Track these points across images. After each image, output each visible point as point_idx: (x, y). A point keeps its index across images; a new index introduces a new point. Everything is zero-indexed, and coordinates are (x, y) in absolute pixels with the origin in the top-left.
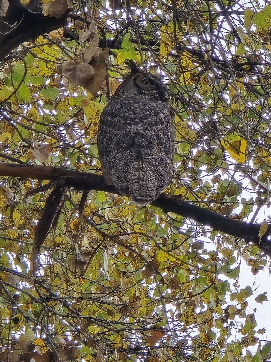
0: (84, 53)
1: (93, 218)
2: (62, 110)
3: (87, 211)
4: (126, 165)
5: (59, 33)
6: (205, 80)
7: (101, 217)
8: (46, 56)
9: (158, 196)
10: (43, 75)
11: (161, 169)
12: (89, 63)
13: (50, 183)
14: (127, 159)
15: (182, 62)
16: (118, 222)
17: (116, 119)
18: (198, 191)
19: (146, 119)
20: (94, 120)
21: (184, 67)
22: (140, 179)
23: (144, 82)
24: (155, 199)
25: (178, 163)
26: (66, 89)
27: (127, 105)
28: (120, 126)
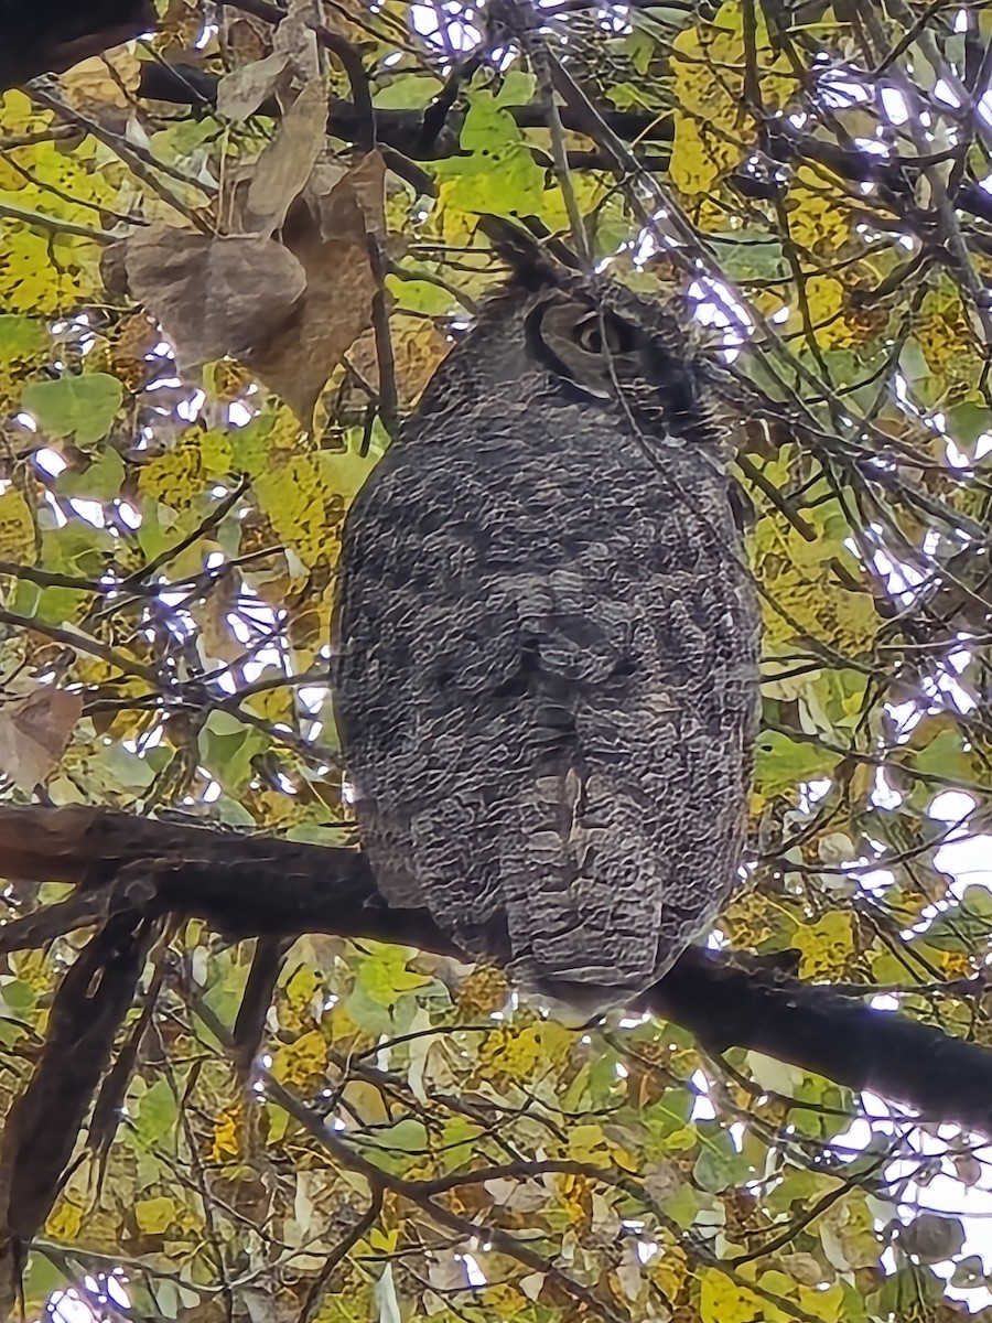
0: (247, 183)
1: (342, 1088)
2: (162, 498)
3: (307, 1052)
4: (489, 793)
5: (115, 75)
6: (956, 327)
7: (391, 1085)
8: (49, 200)
9: (669, 964)
10: (33, 308)
11: (686, 814)
12: (275, 235)
13: (75, 896)
14: (490, 764)
15: (796, 224)
16: (481, 1112)
17: (432, 542)
18: (928, 938)
19: (602, 536)
20: (317, 552)
21: (802, 250)
22: (571, 872)
23: (585, 339)
24: (653, 981)
25: (812, 785)
26: (188, 383)
27: (492, 461)
28: (452, 579)
